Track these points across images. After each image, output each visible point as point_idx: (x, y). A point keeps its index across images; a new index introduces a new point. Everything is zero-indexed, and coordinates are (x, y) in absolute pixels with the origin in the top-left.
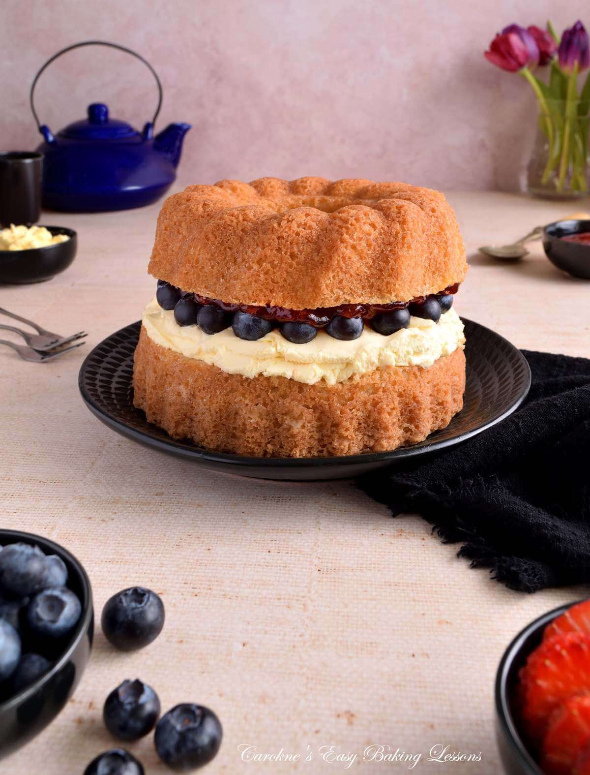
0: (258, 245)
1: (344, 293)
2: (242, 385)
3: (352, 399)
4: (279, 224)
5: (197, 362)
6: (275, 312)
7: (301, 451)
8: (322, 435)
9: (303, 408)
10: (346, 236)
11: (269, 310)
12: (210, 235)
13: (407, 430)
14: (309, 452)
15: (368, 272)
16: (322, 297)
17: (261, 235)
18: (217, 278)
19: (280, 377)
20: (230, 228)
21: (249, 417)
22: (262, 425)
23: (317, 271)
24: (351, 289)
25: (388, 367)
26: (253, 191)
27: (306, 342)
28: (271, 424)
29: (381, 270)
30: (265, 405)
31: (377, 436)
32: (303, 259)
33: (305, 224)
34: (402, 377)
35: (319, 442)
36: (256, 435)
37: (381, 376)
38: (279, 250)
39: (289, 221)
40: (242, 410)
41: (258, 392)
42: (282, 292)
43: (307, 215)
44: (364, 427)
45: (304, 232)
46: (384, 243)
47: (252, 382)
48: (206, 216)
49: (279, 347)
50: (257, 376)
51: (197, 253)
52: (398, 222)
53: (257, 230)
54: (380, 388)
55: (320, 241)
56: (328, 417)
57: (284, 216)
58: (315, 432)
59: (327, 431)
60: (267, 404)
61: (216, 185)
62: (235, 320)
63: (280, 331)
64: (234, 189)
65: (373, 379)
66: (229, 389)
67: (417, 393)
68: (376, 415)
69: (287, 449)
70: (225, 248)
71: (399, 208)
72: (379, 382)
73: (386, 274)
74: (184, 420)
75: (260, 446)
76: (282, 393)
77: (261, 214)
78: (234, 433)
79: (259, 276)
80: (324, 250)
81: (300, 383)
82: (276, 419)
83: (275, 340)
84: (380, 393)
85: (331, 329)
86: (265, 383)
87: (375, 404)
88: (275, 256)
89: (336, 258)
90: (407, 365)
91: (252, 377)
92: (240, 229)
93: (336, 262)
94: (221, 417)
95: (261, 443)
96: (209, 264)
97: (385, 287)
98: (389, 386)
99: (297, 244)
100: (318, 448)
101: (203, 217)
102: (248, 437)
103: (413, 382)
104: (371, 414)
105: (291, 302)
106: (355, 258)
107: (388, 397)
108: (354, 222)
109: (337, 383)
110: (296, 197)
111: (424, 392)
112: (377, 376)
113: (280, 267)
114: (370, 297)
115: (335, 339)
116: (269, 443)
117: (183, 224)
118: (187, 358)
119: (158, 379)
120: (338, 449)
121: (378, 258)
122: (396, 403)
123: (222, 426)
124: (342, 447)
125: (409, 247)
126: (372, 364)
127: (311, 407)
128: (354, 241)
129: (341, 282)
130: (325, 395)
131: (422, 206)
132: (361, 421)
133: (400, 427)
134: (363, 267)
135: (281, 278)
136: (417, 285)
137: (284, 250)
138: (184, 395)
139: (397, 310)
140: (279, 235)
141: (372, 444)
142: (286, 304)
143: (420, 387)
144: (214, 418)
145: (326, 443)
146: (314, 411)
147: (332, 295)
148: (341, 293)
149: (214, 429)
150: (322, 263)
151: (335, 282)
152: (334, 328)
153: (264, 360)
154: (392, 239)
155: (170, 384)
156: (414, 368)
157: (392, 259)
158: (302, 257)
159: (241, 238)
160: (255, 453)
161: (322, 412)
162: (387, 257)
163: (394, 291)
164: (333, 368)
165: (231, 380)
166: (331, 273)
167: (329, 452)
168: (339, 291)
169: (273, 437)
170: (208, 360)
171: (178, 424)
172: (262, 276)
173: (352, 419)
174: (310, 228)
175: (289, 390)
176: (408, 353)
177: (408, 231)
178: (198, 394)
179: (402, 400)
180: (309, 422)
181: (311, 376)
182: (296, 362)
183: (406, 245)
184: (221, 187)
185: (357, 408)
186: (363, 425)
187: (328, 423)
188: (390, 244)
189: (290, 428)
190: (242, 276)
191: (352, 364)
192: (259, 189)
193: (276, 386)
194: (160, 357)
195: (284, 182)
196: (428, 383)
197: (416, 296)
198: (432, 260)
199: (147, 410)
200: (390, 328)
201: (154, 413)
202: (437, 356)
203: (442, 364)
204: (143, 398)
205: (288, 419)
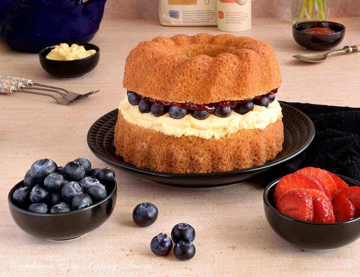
0: (180, 74)
1: (222, 96)
2: (174, 141)
3: (227, 145)
4: (190, 64)
5: (151, 131)
7: (203, 171)
8: (214, 163)
9: (204, 150)
10: (222, 69)
11: (187, 105)
12: (157, 69)
13: (254, 160)
15: (233, 85)
16: (212, 98)
17: (182, 69)
18: (161, 90)
19: (192, 136)
20: (167, 66)
21: (178, 156)
22: (184, 160)
23: (209, 86)
24: (225, 93)
25: (244, 130)
26: (173, 43)
27: (204, 119)
28: (189, 159)
29: (239, 84)
30: (186, 150)
31: (239, 163)
32: (202, 80)
33: (203, 64)
34: (251, 135)
35: (212, 167)
36: (182, 165)
37: (241, 134)
38: (191, 76)
39: (195, 63)
40: (175, 153)
41: (182, 143)
42: (193, 96)
43: (203, 59)
44: (234, 159)
45: (202, 68)
46: (240, 71)
47: (179, 139)
48: (154, 60)
49: (192, 122)
50: (181, 136)
51: (151, 78)
52: (247, 61)
53: (180, 67)
54: (240, 140)
55: (210, 71)
56: (216, 155)
57: (192, 60)
58: (210, 162)
59: (216, 161)
60: (187, 150)
61: (154, 40)
62: (170, 109)
63: (192, 114)
64: (164, 42)
65: (237, 136)
66: (168, 143)
67: (259, 142)
68: (239, 153)
69: (197, 171)
70: (165, 76)
71: (247, 54)
72: (240, 137)
73: (241, 86)
74: (145, 159)
75: (183, 170)
76: (194, 144)
77: (181, 59)
78: (171, 164)
79: (182, 89)
80: (212, 76)
81: (202, 138)
82: (191, 157)
83: (189, 119)
84: (241, 142)
85: (216, 113)
86: (185, 139)
87: (238, 148)
88: (189, 79)
89: (218, 79)
90: (253, 128)
91: (179, 137)
92: (172, 66)
93: (218, 81)
94: (164, 157)
95: (184, 168)
96: (157, 83)
97: (241, 92)
98: (245, 139)
99: (199, 73)
100: (212, 170)
101: (152, 60)
102: (178, 166)
103: (256, 137)
104: (237, 152)
105: (197, 101)
106: (226, 79)
107: (244, 144)
108: (226, 62)
109: (219, 138)
110: (195, 45)
111: (262, 141)
112: (239, 135)
113: (191, 84)
114: (234, 97)
115: (218, 117)
116: (188, 168)
117: (142, 64)
118: (146, 129)
119: (131, 140)
120: (221, 170)
121: (237, 79)
122: (248, 147)
123: (165, 161)
124: (223, 169)
125: (252, 73)
126: (236, 128)
127: (208, 150)
128: (226, 71)
129: (220, 91)
130: (214, 144)
131: (258, 52)
132: (232, 156)
133: (251, 159)
134: (231, 83)
135: (192, 89)
136: (256, 91)
137: (193, 76)
138: (145, 147)
139: (247, 103)
140: (191, 69)
141: (237, 167)
142: (195, 102)
143: (260, 139)
144: (161, 158)
145: (215, 167)
146: (209, 152)
147: (216, 97)
148: (221, 96)
149: (161, 163)
150: (211, 82)
151: (217, 90)
152: (218, 113)
153: (185, 128)
154: (244, 69)
155: (138, 142)
156: (256, 130)
157: (243, 79)
158: (201, 79)
159: (172, 71)
161: (213, 152)
162: (242, 78)
163: (246, 94)
164: (218, 131)
165: (169, 138)
166: (215, 86)
167: (217, 171)
168: (219, 95)
170: (157, 129)
171: (142, 161)
172: (183, 88)
173: (227, 155)
174: (205, 65)
175: (197, 142)
176: (253, 123)
177: (251, 65)
178: (153, 146)
179: (251, 146)
180: (207, 157)
181: (207, 135)
182: (200, 129)
183: (250, 72)
184: (157, 41)
185: (230, 149)
186: (233, 158)
187: (216, 158)
188: (243, 72)
189: (198, 161)
190: (173, 88)
191: (227, 129)
192: (176, 41)
193: (191, 140)
194: (131, 129)
195: (188, 37)
196: (264, 137)
197: (256, 96)
198: (263, 78)
199: (124, 156)
200: (245, 111)
201: (129, 157)
202: (268, 124)
203: (270, 127)
204: (121, 151)
205: (197, 156)
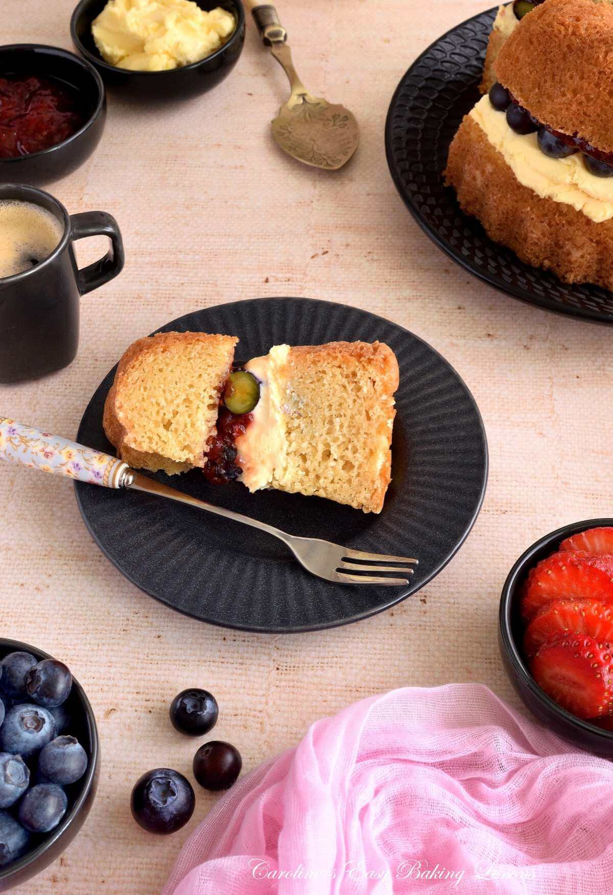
0: (577, 72)
2: (532, 199)
4: (605, 57)
6: (581, 143)
7: (576, 276)
8: (601, 268)
9: (587, 240)
11: (575, 139)
12: (535, 39)
14: (585, 279)
17: (584, 61)
19: (569, 206)
20: (557, 40)
21: (532, 231)
22: (543, 241)
28: (553, 243)
30: (549, 225)
35: (596, 273)
36: (536, 248)
40: (527, 222)
41: (546, 211)
42: (592, 126)
47: (542, 200)
49: (576, 176)
50: (546, 198)
51: (519, 51)
53: (582, 52)
58: (594, 264)
59: (607, 266)
60: (552, 226)
62: (541, 133)
66: (519, 197)
69: (562, 270)
70: (547, 59)
74: (474, 203)
75: (537, 259)
76: (569, 220)
78: (516, 237)
79: (571, 105)
82: (559, 241)
83: (574, 166)
86: (554, 206)
88: (592, 90)
91: (542, 197)
92: (566, 43)
94: (507, 218)
95: (539, 256)
96: (528, 68)
100: (594, 277)
102: (528, 248)
105: (598, 141)
113: (595, 102)
116: (547, 258)
118: (491, 144)
123: (506, 226)
127: (595, 241)
135: (594, 113)
137: (603, 86)
138: (479, 182)
142: (593, 141)
144: (500, 217)
145: (603, 275)
146: (597, 246)
149: (499, 227)
153: (558, 184)
155: (469, 162)
160: (531, 263)
161: (606, 248)
165: (523, 190)
169: (552, 255)
170: (507, 159)
171: (469, 203)
172: (574, 106)
175: (576, 221)
178: (491, 187)
180: (589, 254)
181: (599, 213)
182: (589, 196)
187: (609, 259)
189: (569, 254)
190: (555, 97)
193: (565, 212)
205: (570, 244)
